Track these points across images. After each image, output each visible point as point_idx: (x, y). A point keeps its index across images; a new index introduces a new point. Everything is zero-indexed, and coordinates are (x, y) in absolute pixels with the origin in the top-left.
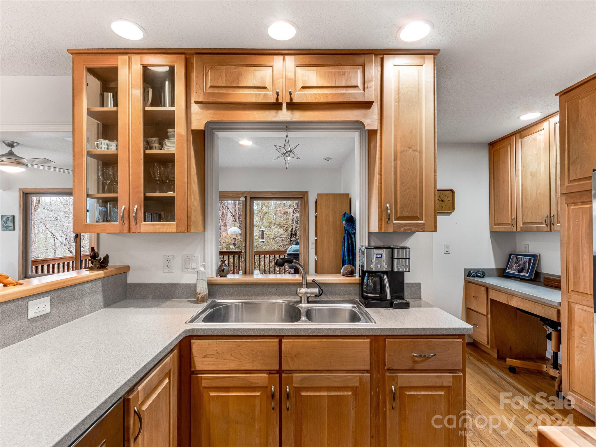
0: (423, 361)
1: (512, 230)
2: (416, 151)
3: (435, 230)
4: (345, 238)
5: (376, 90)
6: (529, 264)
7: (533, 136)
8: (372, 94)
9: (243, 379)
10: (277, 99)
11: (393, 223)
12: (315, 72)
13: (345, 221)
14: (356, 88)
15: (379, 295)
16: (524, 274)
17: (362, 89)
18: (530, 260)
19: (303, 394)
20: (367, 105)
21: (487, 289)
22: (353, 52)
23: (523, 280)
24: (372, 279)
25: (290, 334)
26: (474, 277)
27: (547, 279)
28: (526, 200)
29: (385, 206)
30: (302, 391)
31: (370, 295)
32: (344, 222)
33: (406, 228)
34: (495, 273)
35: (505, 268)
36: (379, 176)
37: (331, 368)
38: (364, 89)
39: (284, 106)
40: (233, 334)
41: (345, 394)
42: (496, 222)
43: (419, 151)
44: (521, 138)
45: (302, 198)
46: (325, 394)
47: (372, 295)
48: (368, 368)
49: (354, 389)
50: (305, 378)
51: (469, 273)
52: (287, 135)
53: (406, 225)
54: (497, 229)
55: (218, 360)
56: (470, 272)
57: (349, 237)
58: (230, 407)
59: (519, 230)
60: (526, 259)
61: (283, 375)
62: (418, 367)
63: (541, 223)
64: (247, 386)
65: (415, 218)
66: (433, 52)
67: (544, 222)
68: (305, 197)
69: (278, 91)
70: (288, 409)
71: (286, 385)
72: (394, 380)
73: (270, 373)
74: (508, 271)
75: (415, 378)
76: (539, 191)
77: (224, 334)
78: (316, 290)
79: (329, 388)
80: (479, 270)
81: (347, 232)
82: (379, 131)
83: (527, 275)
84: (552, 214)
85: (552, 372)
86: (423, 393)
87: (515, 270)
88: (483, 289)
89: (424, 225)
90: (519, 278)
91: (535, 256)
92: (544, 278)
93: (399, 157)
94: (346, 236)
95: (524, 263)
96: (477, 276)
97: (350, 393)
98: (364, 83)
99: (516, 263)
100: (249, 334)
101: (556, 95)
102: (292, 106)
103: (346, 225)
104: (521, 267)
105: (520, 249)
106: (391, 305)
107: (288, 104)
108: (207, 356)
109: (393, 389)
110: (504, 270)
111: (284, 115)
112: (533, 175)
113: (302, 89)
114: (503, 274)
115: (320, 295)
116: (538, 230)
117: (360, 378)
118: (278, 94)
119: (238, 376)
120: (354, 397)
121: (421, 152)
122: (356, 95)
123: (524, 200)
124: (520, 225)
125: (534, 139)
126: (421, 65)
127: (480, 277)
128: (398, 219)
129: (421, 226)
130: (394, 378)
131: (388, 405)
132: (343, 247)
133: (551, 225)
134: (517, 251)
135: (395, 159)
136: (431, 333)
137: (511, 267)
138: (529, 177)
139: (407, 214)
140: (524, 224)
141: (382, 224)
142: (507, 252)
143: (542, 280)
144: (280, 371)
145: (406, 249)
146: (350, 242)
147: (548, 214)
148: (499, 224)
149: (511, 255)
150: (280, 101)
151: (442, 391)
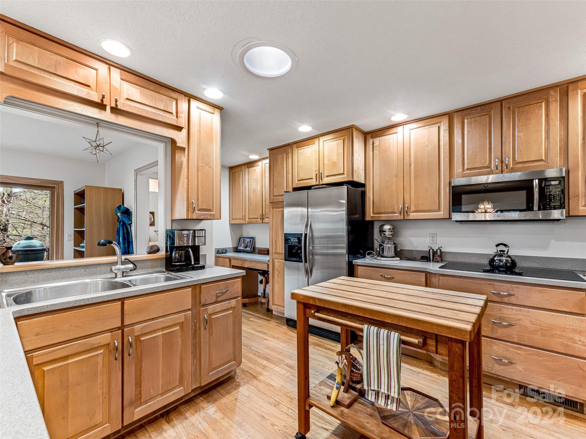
0: (222, 295)
1: (242, 223)
2: (210, 167)
3: (220, 219)
4: (120, 228)
5: (185, 119)
6: (250, 243)
7: (255, 168)
8: (182, 122)
9: (85, 344)
10: (102, 100)
11: (197, 213)
12: (139, 90)
13: (121, 213)
14: (171, 114)
15: (185, 263)
16: (248, 249)
17: (175, 116)
18: (250, 240)
19: (142, 339)
20: (179, 129)
21: (230, 260)
22: (170, 88)
23: (247, 252)
24: (179, 253)
25: (133, 295)
26: (221, 253)
27: (260, 250)
28: (250, 205)
29: (191, 202)
30: (141, 337)
31: (177, 264)
32: (119, 214)
33: (204, 216)
34: (232, 250)
35: (237, 246)
36: (187, 180)
37: (165, 314)
38: (177, 117)
39: (108, 108)
40: (74, 306)
41: (175, 329)
42: (233, 218)
43: (211, 167)
44: (248, 168)
45: (54, 187)
46: (161, 333)
47: (179, 264)
48: (190, 307)
49: (181, 325)
50: (145, 326)
51: (218, 252)
52: (98, 131)
53: (204, 215)
54: (234, 222)
55: (54, 333)
56: (219, 250)
57: (124, 227)
58: (69, 373)
59: (246, 222)
60: (248, 240)
61: (125, 329)
62: (219, 299)
63: (258, 218)
64: (89, 348)
65: (209, 210)
66: (220, 108)
67: (259, 218)
68: (59, 187)
69: (103, 94)
70: (129, 355)
71: (128, 336)
72: (206, 311)
73: (111, 332)
74: (239, 248)
75: (218, 307)
76: (257, 200)
77: (64, 308)
78: (131, 266)
79: (163, 329)
80: (223, 249)
81: (123, 223)
82: (187, 149)
83: (249, 249)
84: (263, 214)
85: (264, 300)
86: (222, 314)
87: (243, 247)
88: (228, 260)
89: (214, 215)
90: (245, 252)
91: (253, 238)
92: (258, 250)
93: (200, 169)
94: (121, 226)
95: (248, 243)
96: (223, 253)
97: (178, 328)
98: (177, 113)
99: (244, 243)
100: (93, 302)
101: (268, 149)
102: (115, 110)
103: (122, 216)
104: (246, 245)
105: (245, 234)
106: (193, 269)
107: (112, 108)
108: (40, 333)
109: (206, 317)
110: (237, 248)
111: (107, 116)
112: (254, 191)
113: (126, 100)
114: (236, 250)
115: (135, 270)
116: (257, 223)
117: (185, 315)
118: (103, 97)
119: (79, 343)
120: (180, 330)
121: (213, 169)
122: (171, 119)
123: (249, 205)
124: (247, 219)
125: (255, 170)
126: (213, 114)
127: (224, 253)
128: (199, 210)
129: (213, 215)
130: (206, 310)
131: (202, 328)
132: (117, 236)
133: (262, 219)
134: (243, 235)
135: (198, 170)
136: (226, 278)
137: (240, 246)
138: (252, 191)
139: (204, 207)
140: (249, 219)
141: (188, 213)
142: (238, 237)
143: (257, 251)
144: (122, 328)
145: (203, 230)
146: (125, 231)
147: (261, 214)
148: (235, 219)
149: (240, 238)
150: (105, 103)
151: (231, 310)
